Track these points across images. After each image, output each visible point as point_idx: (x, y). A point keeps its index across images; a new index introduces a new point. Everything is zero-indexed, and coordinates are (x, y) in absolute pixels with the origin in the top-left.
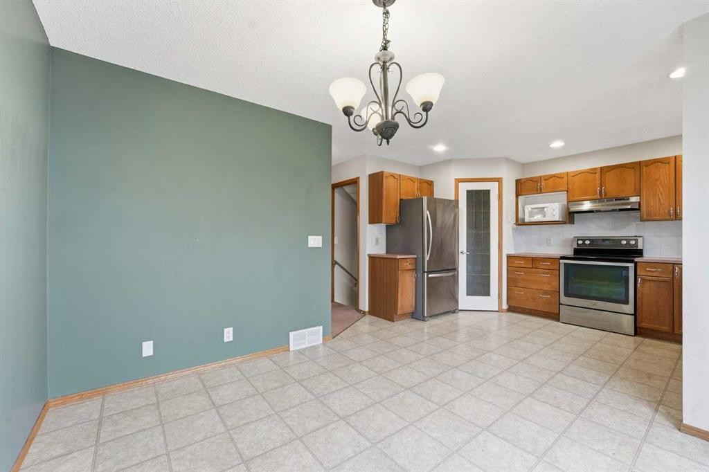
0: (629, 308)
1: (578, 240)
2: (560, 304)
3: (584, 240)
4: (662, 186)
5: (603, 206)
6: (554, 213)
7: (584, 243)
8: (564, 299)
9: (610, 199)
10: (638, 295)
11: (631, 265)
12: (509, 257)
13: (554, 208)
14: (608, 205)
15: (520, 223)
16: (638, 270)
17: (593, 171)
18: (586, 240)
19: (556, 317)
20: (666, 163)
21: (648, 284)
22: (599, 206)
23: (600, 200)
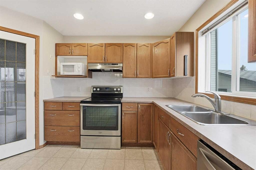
0: (118, 132)
1: (94, 88)
2: (81, 135)
3: (97, 88)
4: (132, 59)
5: (106, 67)
6: (79, 70)
7: (96, 90)
8: (83, 132)
9: (109, 64)
10: (123, 123)
11: (119, 105)
12: (45, 102)
13: (79, 66)
14: (108, 67)
15: (57, 75)
16: (123, 108)
17: (101, 45)
18: (98, 88)
19: (78, 144)
20: (133, 47)
21: (127, 115)
22: (104, 67)
23: (105, 63)
